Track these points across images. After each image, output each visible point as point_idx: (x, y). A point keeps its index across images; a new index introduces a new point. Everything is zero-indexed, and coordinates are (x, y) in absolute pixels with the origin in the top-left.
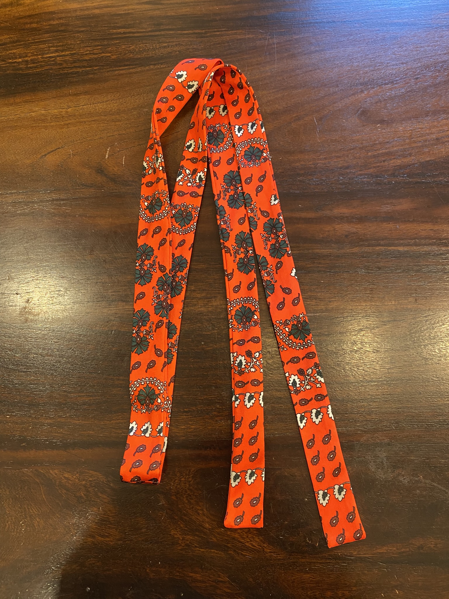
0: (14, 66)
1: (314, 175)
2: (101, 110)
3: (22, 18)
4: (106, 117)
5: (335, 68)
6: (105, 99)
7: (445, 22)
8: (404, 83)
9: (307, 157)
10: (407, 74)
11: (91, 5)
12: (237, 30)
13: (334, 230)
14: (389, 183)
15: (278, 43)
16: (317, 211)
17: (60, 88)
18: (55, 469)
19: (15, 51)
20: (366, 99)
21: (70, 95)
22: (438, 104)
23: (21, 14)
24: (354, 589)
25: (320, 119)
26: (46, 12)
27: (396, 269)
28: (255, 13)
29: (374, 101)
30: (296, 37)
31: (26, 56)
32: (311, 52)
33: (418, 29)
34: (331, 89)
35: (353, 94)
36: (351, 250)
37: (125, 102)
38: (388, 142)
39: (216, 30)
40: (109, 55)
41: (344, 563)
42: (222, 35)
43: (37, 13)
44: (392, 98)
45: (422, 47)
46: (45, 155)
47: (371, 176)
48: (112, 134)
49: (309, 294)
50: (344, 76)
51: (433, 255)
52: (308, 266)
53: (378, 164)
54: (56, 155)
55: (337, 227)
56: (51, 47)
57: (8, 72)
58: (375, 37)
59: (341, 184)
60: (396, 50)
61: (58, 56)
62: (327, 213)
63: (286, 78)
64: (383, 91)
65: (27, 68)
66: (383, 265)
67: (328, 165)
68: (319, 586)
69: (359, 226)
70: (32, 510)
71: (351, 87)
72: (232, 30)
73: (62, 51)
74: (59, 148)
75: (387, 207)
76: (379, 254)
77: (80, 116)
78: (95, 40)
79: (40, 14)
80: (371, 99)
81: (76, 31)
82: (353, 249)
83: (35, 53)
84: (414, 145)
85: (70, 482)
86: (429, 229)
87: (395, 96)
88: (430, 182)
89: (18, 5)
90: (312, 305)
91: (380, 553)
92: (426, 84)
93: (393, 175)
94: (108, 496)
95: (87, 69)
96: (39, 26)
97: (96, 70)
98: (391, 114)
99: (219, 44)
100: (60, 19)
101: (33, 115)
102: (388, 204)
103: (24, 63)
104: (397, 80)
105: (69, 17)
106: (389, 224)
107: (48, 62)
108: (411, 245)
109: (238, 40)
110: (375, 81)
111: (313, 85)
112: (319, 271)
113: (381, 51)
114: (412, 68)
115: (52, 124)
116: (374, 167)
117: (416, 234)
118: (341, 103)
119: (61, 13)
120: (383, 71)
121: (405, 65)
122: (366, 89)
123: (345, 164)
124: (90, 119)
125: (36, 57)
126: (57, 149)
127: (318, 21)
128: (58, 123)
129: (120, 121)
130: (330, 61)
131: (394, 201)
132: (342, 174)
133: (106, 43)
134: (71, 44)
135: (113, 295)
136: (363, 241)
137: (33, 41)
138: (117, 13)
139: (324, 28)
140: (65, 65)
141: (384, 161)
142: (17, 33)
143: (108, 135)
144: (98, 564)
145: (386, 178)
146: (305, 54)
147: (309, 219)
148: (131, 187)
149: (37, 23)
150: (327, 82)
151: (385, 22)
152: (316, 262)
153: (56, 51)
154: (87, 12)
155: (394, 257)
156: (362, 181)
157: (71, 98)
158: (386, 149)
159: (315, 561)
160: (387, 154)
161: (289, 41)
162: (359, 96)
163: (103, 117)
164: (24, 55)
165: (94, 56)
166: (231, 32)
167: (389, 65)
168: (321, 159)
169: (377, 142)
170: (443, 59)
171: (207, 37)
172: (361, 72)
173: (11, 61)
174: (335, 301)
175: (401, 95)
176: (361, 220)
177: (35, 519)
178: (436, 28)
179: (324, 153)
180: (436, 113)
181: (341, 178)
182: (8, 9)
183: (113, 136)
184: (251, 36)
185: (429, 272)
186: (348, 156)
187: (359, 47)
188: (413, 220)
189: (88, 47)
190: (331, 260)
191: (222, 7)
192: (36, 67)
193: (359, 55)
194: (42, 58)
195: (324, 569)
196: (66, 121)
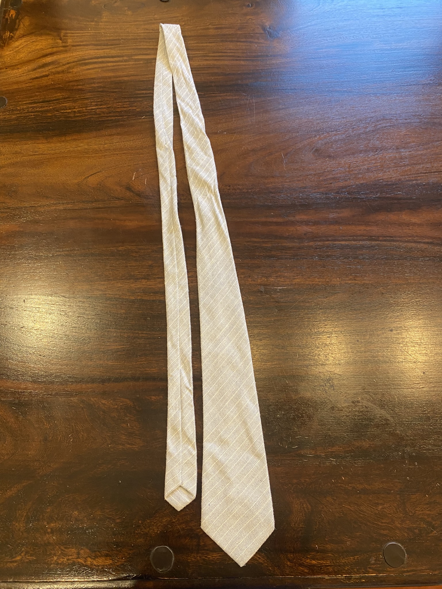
0: (65, 115)
1: (282, 193)
2: (128, 146)
3: (71, 82)
4: (133, 151)
5: (297, 119)
6: (132, 139)
7: (372, 91)
8: (344, 131)
9: (277, 180)
10: (346, 125)
11: (121, 74)
12: (226, 93)
13: (297, 230)
14: (335, 198)
15: (257, 102)
16: (284, 217)
17: (99, 130)
18: (94, 398)
19: (66, 105)
20: (318, 141)
21: (106, 136)
22: (368, 146)
23: (71, 79)
24: (313, 477)
25: (286, 155)
26: (89, 78)
27: (340, 257)
28: (240, 82)
29: (323, 143)
30: (269, 99)
31: (74, 108)
32: (280, 109)
33: (354, 95)
34: (294, 134)
35: (310, 138)
36: (308, 244)
37: (146, 141)
38: (334, 171)
39: (211, 93)
40: (135, 108)
41: (305, 459)
42: (216, 97)
43: (82, 78)
44: (336, 141)
45: (356, 107)
46: (88, 177)
47: (323, 193)
48: (137, 163)
49: (279, 273)
50: (302, 125)
51: (366, 248)
52: (278, 255)
53: (327, 185)
54: (96, 177)
55: (298, 228)
56: (93, 102)
57: (61, 119)
58: (324, 100)
59: (301, 199)
60: (339, 109)
61: (97, 109)
62: (291, 218)
63: (262, 126)
64: (330, 136)
65: (75, 117)
66: (331, 254)
67: (292, 186)
68: (288, 476)
69: (314, 227)
70: (78, 427)
71: (307, 133)
72: (225, 93)
73: (101, 105)
74: (98, 172)
75: (333, 215)
76: (328, 247)
77: (114, 150)
78: (125, 98)
79: (85, 79)
80: (322, 141)
81: (110, 91)
82: (310, 243)
83: (81, 106)
84: (351, 173)
85: (106, 406)
86: (363, 229)
87: (338, 140)
88: (363, 198)
89: (67, 73)
90: (281, 281)
91: (331, 452)
92: (360, 132)
93: (337, 193)
94: (134, 416)
95: (119, 118)
96: (84, 87)
97: (125, 118)
98: (336, 152)
99: (214, 102)
100: (99, 83)
101: (79, 149)
102: (334, 212)
103: (72, 113)
104: (339, 129)
105: (106, 82)
106: (335, 226)
107: (90, 112)
108: (351, 241)
109: (227, 100)
110: (324, 130)
111: (281, 131)
112: (286, 258)
113: (329, 109)
114: (349, 121)
115: (93, 155)
116: (325, 187)
117: (354, 233)
118: (301, 143)
119: (100, 79)
120: (330, 123)
121: (345, 119)
122: (318, 135)
123: (304, 186)
124: (121, 152)
125: (81, 109)
126: (96, 173)
127: (284, 88)
128: (97, 155)
129: (143, 154)
130: (293, 115)
131: (338, 211)
132: (301, 192)
133: (132, 100)
134: (107, 100)
135: (139, 275)
136: (317, 238)
137: (79, 98)
138: (141, 80)
139: (289, 93)
140: (103, 115)
141: (331, 183)
142: (67, 92)
143: (135, 163)
144: (127, 464)
145: (333, 195)
146: (275, 110)
147: (279, 222)
148: (151, 200)
149: (82, 85)
150: (291, 129)
151: (331, 90)
152: (284, 252)
153: (96, 105)
154: (118, 79)
155: (339, 249)
156: (316, 197)
157: (106, 137)
158: (333, 175)
159: (285, 458)
160: (333, 179)
161: (264, 101)
162: (314, 139)
163: (130, 151)
164: (73, 107)
165: (124, 109)
166: (222, 94)
167: (334, 118)
168: (287, 182)
169: (326, 170)
170: (371, 116)
171: (205, 97)
172: (315, 123)
173: (62, 111)
174: (297, 278)
175: (342, 139)
176: (316, 223)
177: (80, 433)
178: (366, 95)
179: (289, 177)
180: (366, 151)
181: (301, 195)
182: (60, 75)
183: (138, 164)
184: (237, 97)
185: (363, 259)
186: (306, 180)
187: (313, 106)
188: (352, 223)
189: (119, 102)
190: (294, 251)
191: (216, 77)
192: (82, 116)
193: (313, 112)
194: (86, 110)
195: (291, 464)
196: (103, 153)
